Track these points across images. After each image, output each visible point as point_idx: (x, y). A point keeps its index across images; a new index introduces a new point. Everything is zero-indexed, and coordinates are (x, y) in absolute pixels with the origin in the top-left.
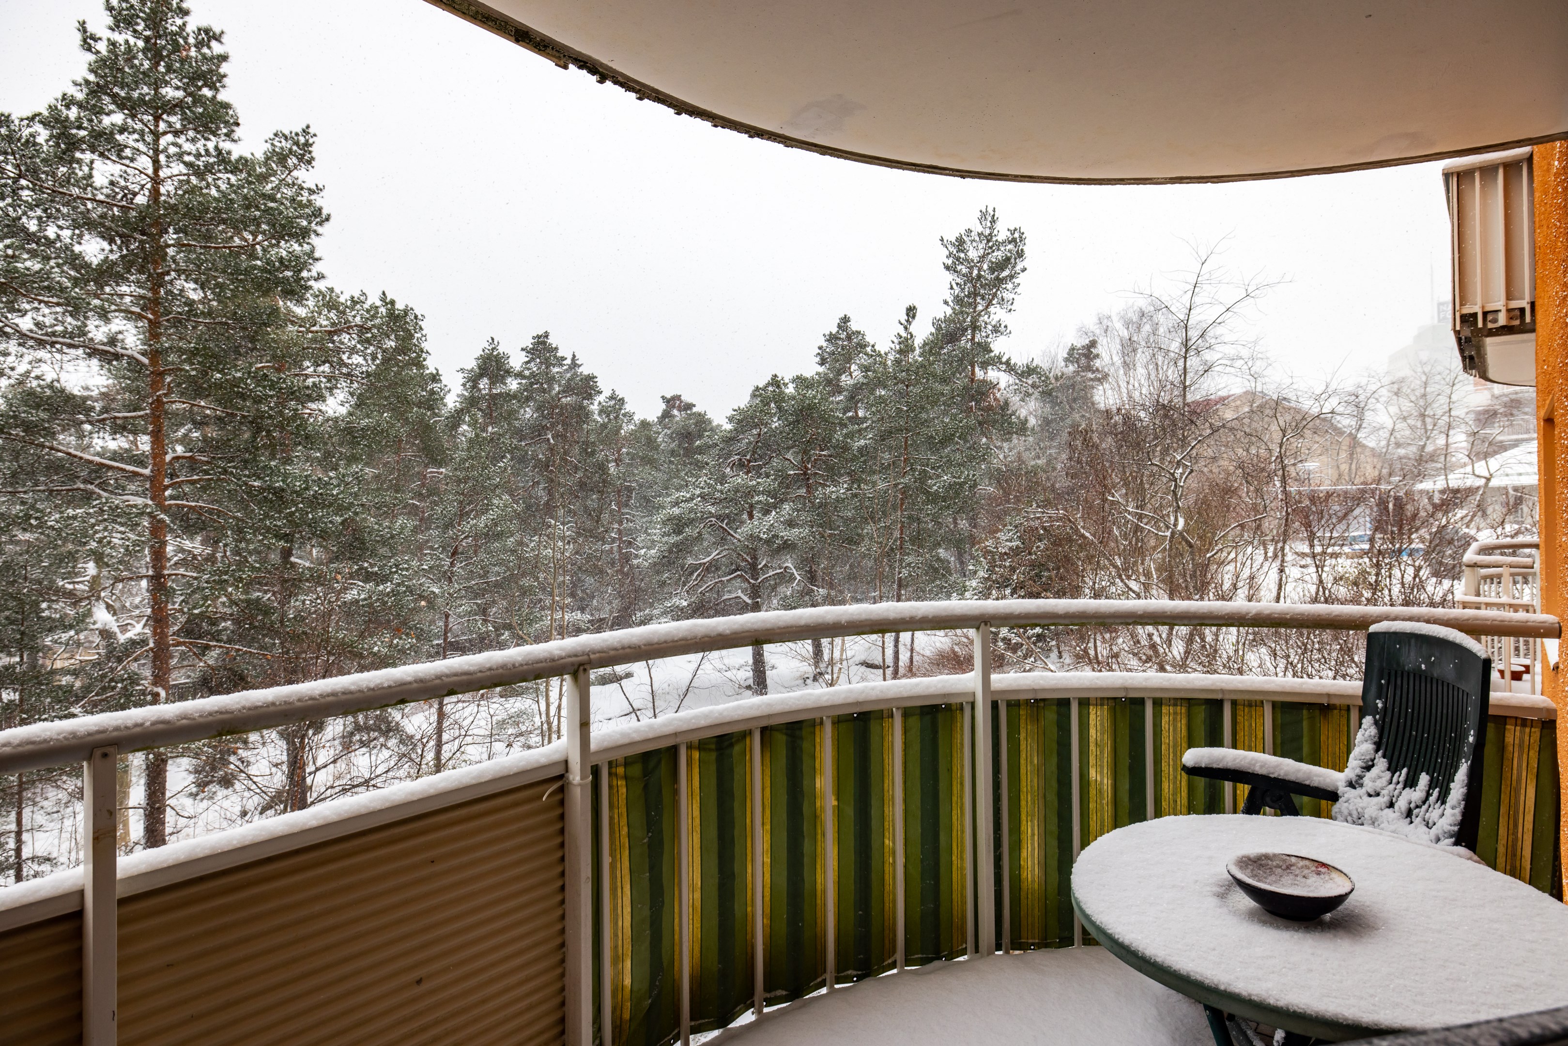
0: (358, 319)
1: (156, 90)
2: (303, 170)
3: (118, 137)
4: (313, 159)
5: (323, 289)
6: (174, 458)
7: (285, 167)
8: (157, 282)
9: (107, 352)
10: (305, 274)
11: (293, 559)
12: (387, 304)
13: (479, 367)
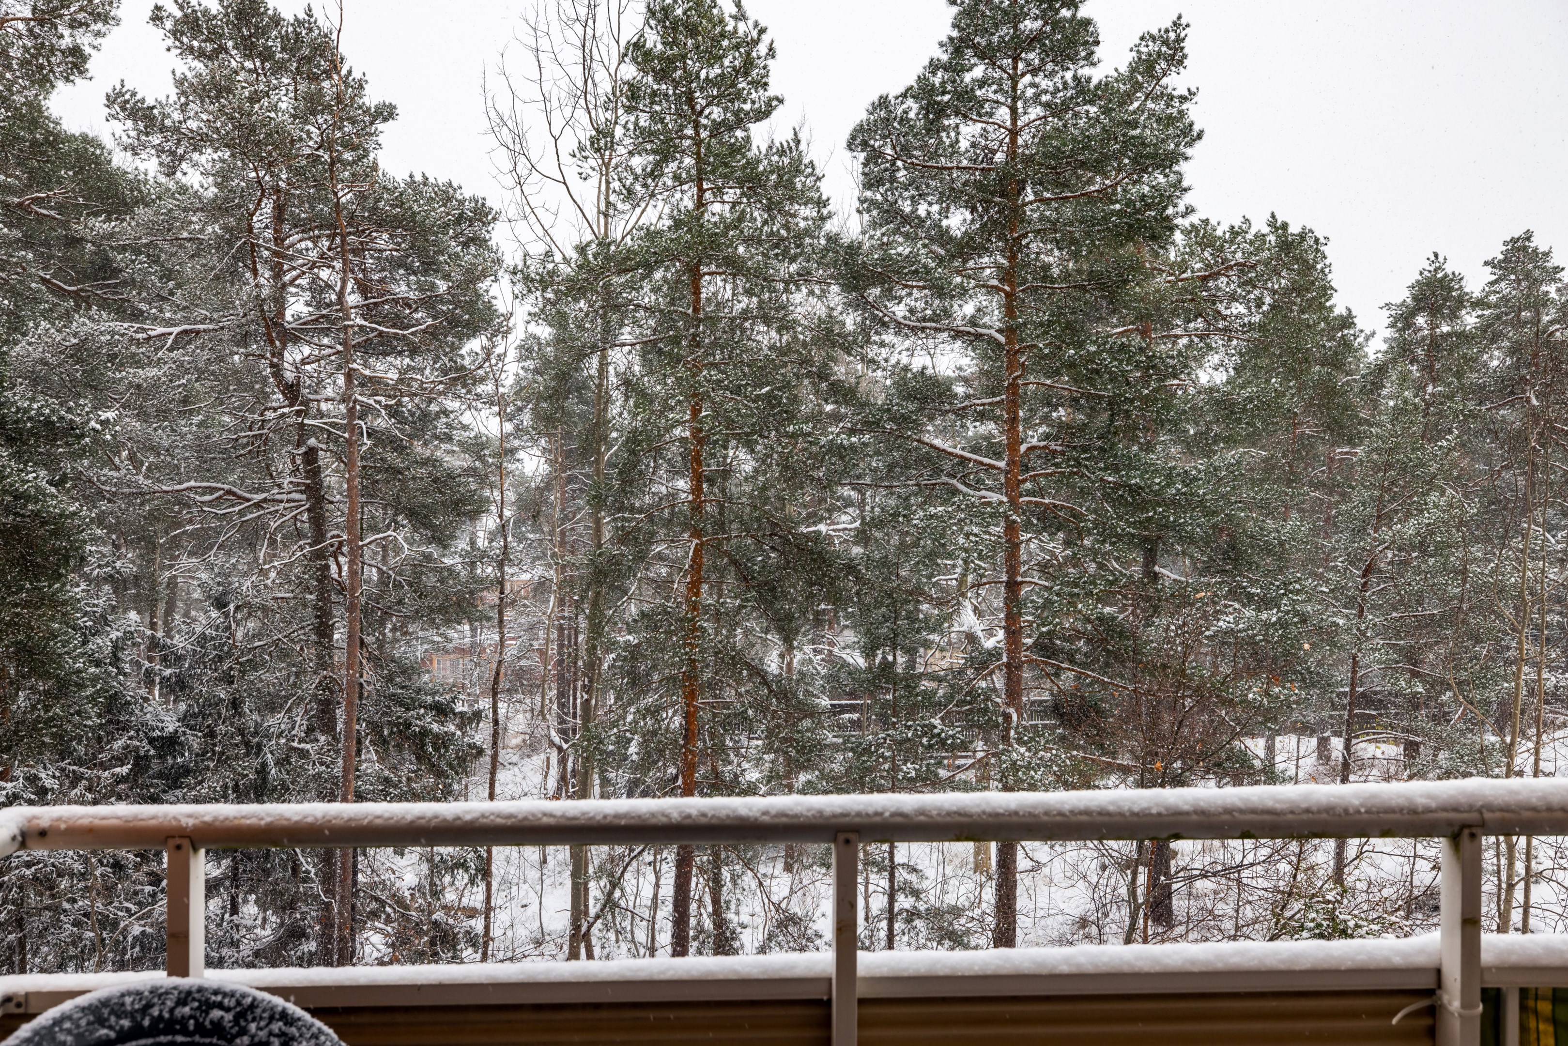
0: (1239, 255)
1: (1015, 28)
2: (1174, 74)
3: (978, 93)
4: (1185, 56)
5: (1197, 222)
6: (1029, 449)
7: (1152, 76)
8: (1014, 249)
9: (969, 333)
10: (1170, 211)
11: (1157, 568)
12: (1277, 229)
13: (1415, 298)
